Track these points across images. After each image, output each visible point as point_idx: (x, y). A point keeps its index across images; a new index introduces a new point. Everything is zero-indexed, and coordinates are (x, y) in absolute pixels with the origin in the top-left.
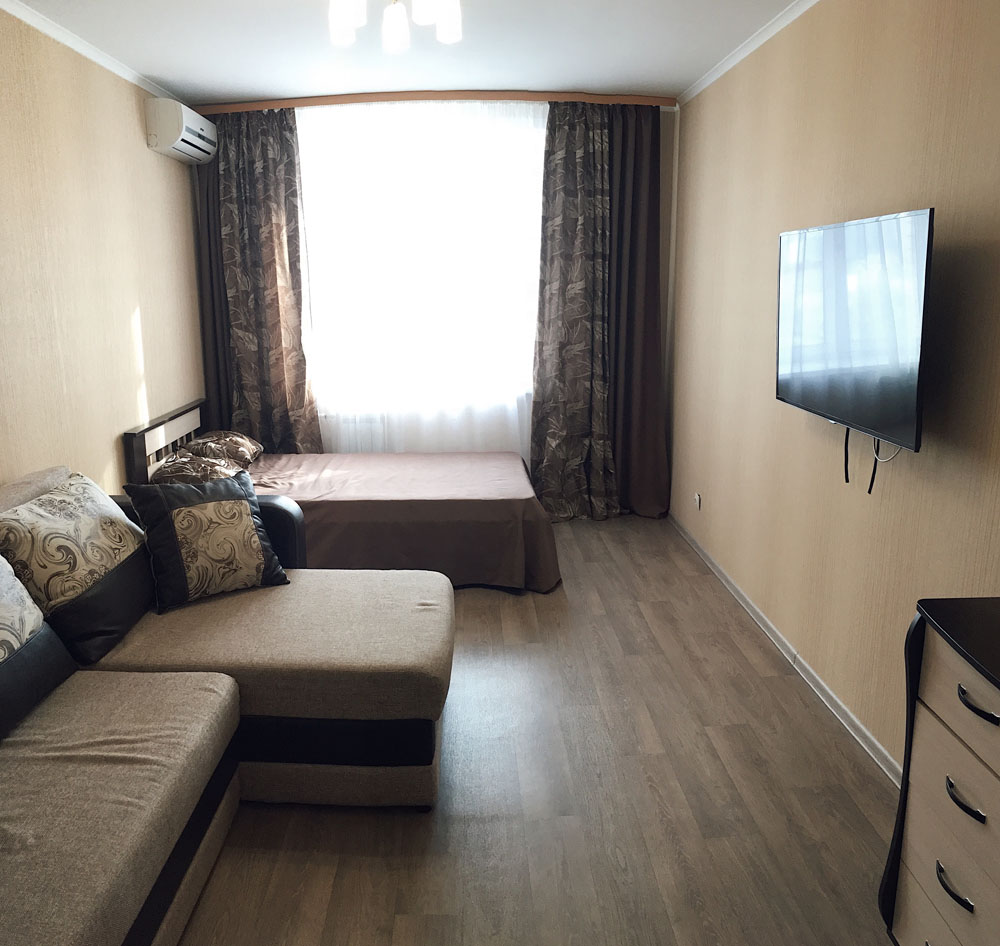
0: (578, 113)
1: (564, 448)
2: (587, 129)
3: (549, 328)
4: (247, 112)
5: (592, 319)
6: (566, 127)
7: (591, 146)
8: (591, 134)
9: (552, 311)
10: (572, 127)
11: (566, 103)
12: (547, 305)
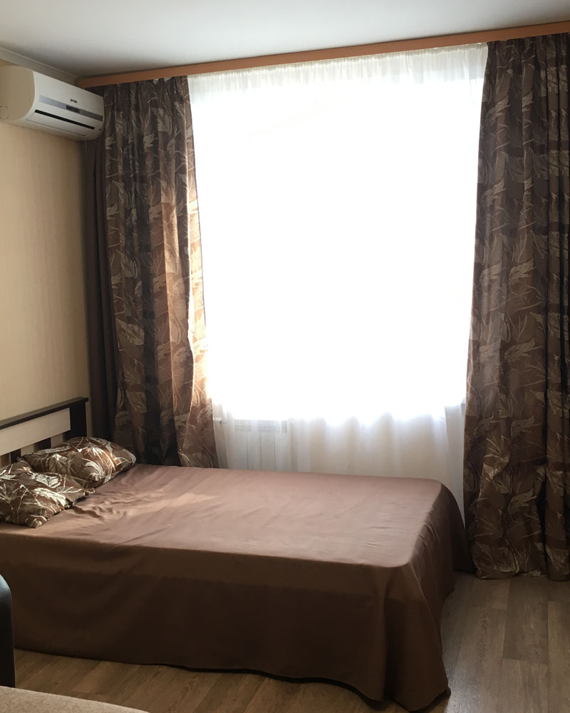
0: (526, 51)
1: (508, 479)
2: (538, 68)
3: (488, 323)
4: (137, 83)
5: (545, 310)
6: (510, 71)
7: (543, 89)
8: (543, 74)
9: (492, 302)
10: (518, 70)
11: (510, 42)
12: (485, 294)
